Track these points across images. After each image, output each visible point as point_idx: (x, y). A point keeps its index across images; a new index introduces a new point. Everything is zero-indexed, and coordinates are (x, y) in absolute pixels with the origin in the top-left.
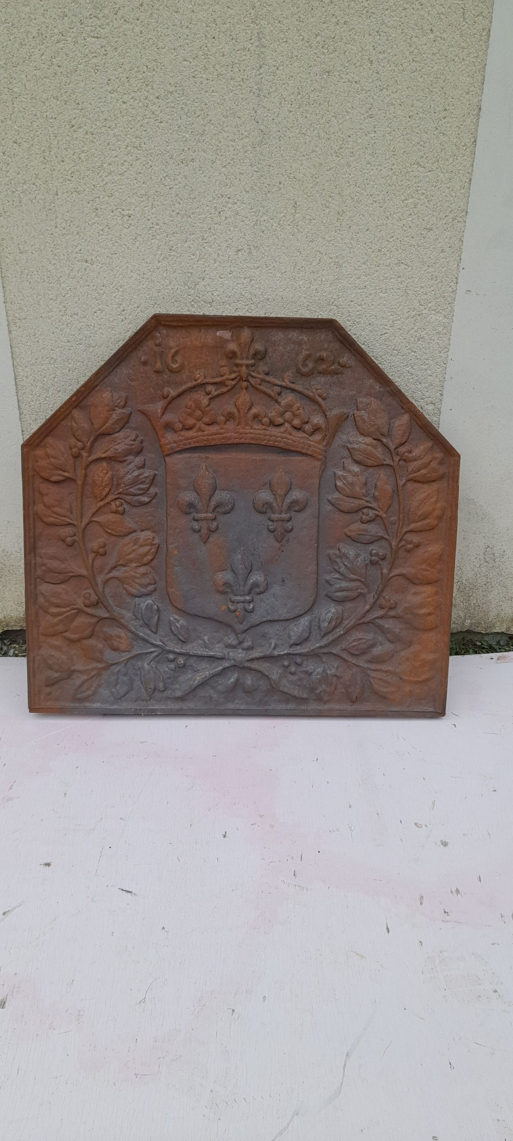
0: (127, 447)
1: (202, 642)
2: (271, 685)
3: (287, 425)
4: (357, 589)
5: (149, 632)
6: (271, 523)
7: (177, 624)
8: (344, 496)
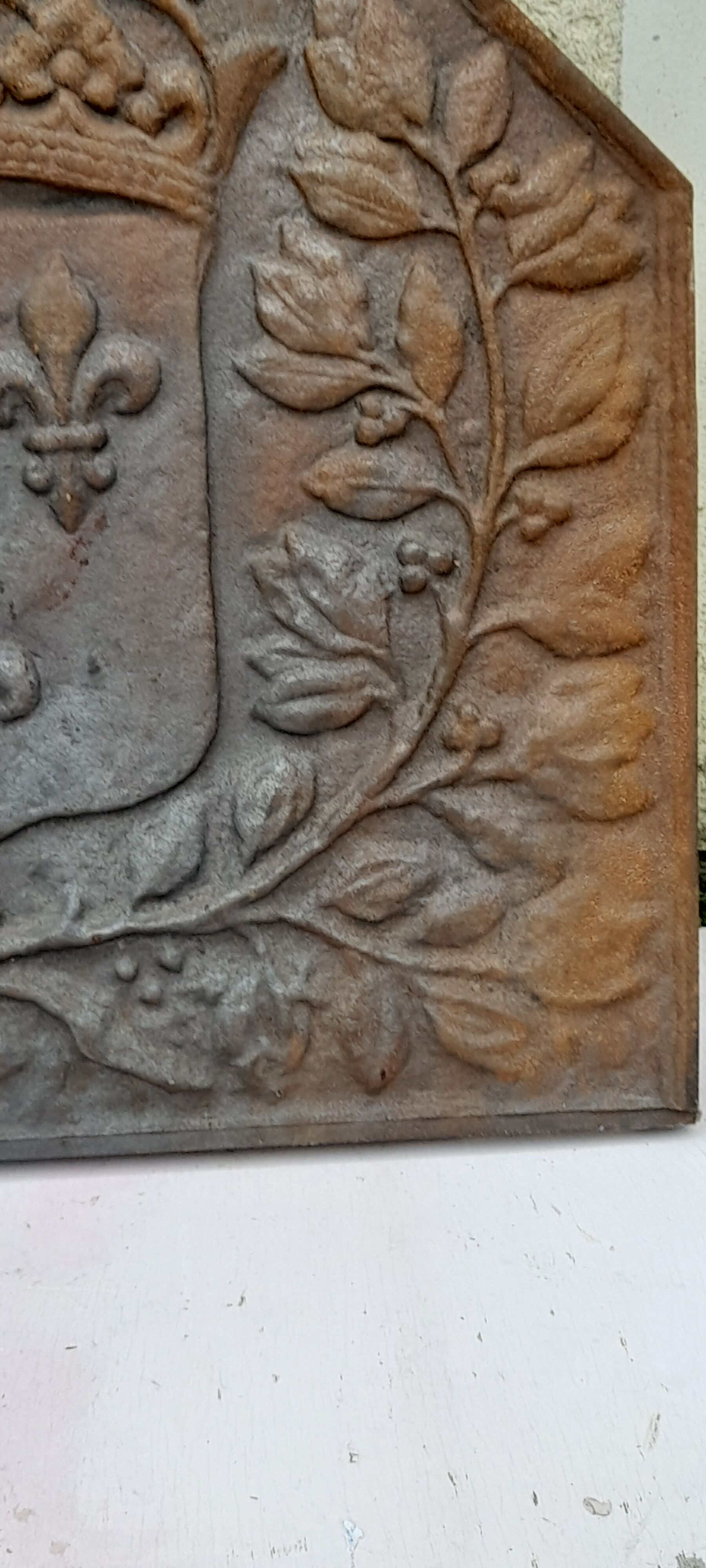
2: (75, 1050)
3: (65, 98)
4: (361, 686)
6: (33, 461)
8: (289, 348)
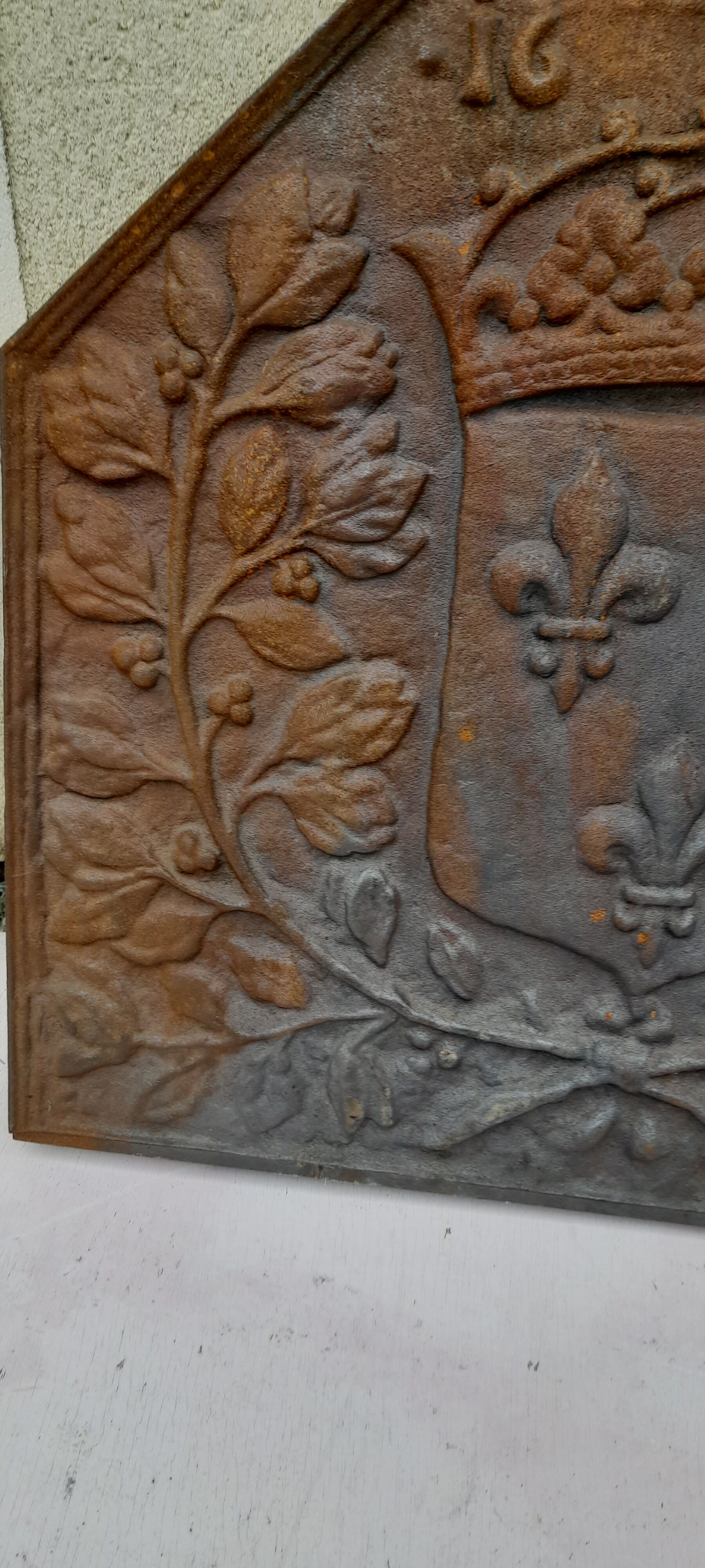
0: (344, 374)
1: (518, 1003)
5: (363, 960)
7: (447, 945)
